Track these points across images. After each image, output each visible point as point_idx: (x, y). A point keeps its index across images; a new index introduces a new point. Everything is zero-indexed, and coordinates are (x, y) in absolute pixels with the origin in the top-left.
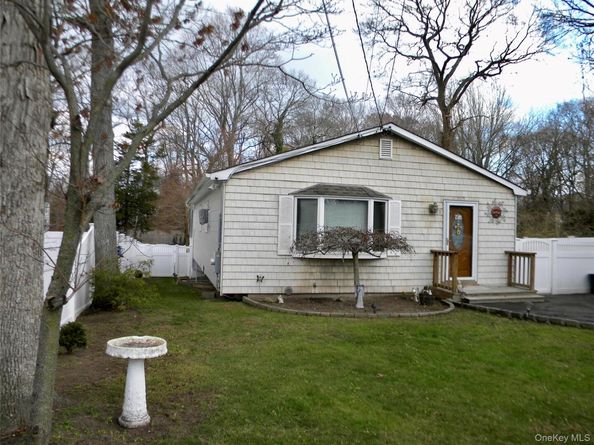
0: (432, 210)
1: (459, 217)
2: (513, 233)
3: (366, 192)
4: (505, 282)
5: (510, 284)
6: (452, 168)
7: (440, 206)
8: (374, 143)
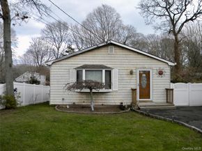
0: (131, 73)
1: (144, 75)
2: (169, 81)
3: (102, 67)
4: (165, 101)
5: (167, 102)
6: (140, 56)
7: (134, 71)
8: (106, 48)
